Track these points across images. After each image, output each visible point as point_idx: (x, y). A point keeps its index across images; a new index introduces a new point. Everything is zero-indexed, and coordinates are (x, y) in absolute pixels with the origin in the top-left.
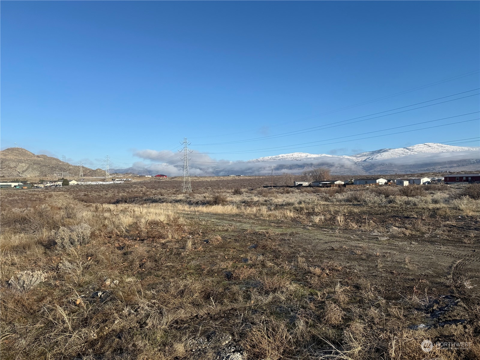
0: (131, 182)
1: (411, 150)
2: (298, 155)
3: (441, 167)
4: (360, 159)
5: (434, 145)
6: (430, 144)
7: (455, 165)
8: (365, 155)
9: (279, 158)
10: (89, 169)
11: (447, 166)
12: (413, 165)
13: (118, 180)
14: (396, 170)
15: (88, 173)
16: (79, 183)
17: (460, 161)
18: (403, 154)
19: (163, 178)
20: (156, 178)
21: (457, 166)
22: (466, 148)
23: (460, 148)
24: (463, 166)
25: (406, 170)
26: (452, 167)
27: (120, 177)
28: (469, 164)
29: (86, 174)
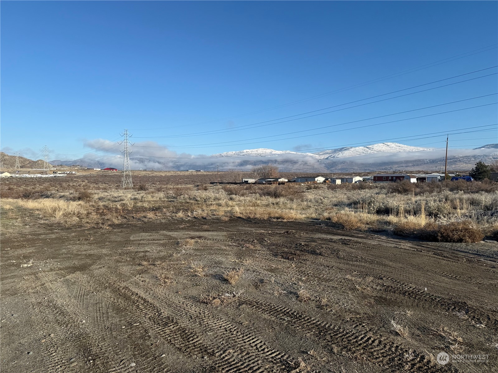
0: (75, 175)
1: (371, 149)
2: (263, 151)
3: (398, 166)
4: (322, 157)
5: (393, 145)
6: (389, 144)
7: (411, 165)
8: (327, 153)
9: (244, 153)
10: (28, 160)
11: (404, 165)
12: (372, 164)
13: (60, 172)
14: (356, 168)
15: (27, 164)
16: (13, 175)
17: (415, 161)
18: (363, 153)
19: (113, 172)
20: (104, 171)
21: (412, 166)
22: (421, 149)
23: (416, 148)
24: (417, 165)
25: (366, 168)
26: (408, 167)
27: (63, 170)
28: (423, 164)
29: (25, 166)
